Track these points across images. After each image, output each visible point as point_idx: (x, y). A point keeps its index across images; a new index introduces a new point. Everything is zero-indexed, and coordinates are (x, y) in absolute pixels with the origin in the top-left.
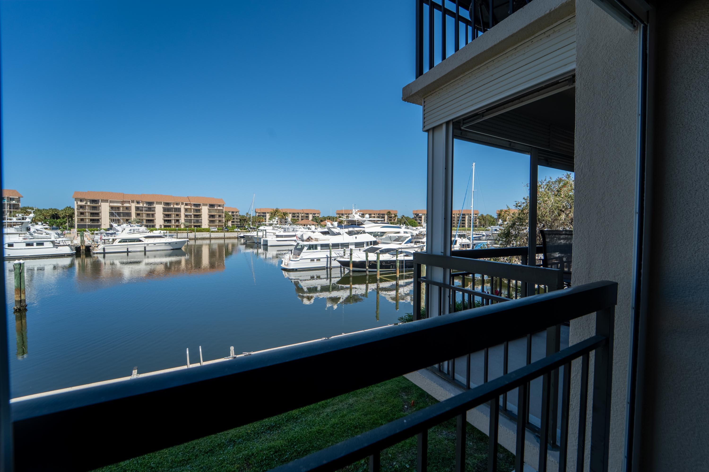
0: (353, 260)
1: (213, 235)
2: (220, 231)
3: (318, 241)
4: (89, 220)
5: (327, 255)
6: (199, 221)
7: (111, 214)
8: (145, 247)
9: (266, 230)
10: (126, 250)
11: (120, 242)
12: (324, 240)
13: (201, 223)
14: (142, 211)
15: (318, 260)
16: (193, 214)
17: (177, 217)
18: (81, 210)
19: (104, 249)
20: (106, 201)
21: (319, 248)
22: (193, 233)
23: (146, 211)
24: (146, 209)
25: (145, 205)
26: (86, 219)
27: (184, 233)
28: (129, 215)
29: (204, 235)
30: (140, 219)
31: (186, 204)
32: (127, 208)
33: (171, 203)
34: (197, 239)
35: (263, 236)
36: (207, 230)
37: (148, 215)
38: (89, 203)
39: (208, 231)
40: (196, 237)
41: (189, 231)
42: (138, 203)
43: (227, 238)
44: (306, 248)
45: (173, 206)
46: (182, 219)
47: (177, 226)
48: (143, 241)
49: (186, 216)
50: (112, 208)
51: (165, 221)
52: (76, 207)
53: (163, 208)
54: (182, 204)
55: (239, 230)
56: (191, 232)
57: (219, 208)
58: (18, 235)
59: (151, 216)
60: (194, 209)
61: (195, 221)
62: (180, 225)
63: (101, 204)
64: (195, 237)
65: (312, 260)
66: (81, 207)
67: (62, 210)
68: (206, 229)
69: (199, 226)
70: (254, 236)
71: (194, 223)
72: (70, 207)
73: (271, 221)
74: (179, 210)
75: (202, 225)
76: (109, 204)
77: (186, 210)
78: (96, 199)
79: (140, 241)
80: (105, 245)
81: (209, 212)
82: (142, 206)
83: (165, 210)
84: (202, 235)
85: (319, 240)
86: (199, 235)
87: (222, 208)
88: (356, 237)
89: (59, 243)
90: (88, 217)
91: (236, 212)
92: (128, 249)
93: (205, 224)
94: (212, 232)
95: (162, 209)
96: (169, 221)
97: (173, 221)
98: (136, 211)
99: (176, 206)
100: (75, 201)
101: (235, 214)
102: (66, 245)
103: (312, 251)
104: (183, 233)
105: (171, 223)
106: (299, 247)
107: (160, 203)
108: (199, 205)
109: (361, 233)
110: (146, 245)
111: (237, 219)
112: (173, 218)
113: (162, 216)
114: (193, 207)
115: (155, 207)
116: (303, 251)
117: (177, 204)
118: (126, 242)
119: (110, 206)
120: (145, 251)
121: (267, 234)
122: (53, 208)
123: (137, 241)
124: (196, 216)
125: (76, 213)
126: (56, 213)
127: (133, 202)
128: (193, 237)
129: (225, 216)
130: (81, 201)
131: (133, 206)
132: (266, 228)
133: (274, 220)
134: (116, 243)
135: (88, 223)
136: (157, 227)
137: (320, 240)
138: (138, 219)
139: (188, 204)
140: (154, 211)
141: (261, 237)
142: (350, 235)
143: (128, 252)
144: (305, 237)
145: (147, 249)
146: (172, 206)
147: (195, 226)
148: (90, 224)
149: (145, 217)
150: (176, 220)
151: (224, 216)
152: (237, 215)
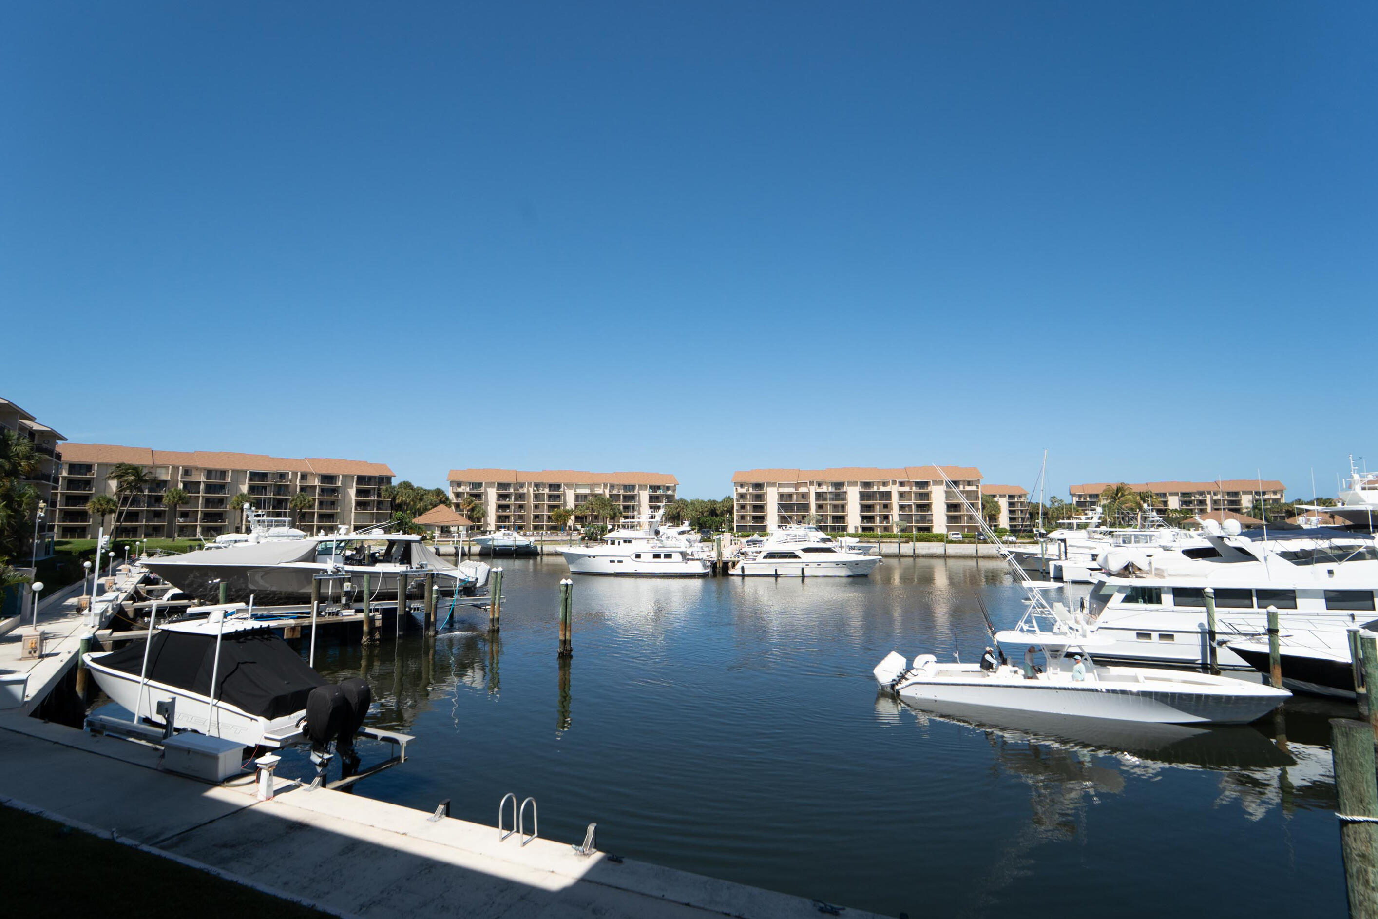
0: (1283, 651)
1: (952, 549)
2: (966, 540)
3: (1163, 577)
4: (752, 518)
5: (1201, 625)
6: (928, 519)
7: (782, 507)
8: (803, 569)
9: (1064, 541)
10: (774, 573)
11: (765, 557)
12: (1188, 576)
13: (931, 521)
14: (826, 500)
15: (1167, 636)
16: (914, 503)
17: (885, 510)
18: (742, 502)
19: (743, 568)
20: (773, 485)
21: (1168, 599)
22: (911, 544)
23: (832, 499)
24: (831, 496)
25: (831, 489)
26: (747, 515)
27: (894, 542)
28: (806, 507)
29: (933, 548)
30: (822, 515)
31: (902, 484)
32: (804, 496)
33: (873, 482)
34: (918, 557)
35: (1059, 556)
36: (940, 538)
37: (835, 507)
38: (751, 490)
39: (942, 541)
40: (916, 552)
41: (902, 540)
42: (819, 485)
43: (984, 557)
44: (1118, 597)
45: (878, 488)
46: (895, 514)
47: (886, 529)
48: (799, 558)
49: (902, 507)
50: (781, 496)
51: (864, 518)
52: (735, 497)
53: (860, 492)
54: (894, 482)
55: (1014, 539)
56: (907, 542)
57: (968, 488)
58: (645, 541)
59: (840, 509)
60: (916, 493)
61: (918, 518)
62: (892, 526)
63: (766, 490)
64: (914, 553)
65: (1144, 635)
66: (742, 496)
67: (720, 503)
68: (942, 535)
69: (928, 529)
70: (1036, 554)
71: (917, 522)
72: (729, 497)
73: (1083, 517)
74: (887, 495)
75: (932, 527)
76: (778, 490)
77: (902, 495)
78: (760, 482)
79: (796, 557)
80: (745, 562)
81: (947, 498)
82: (826, 491)
83: (863, 496)
84: (929, 548)
85: (1165, 574)
86: (923, 548)
87: (974, 488)
88: (1330, 572)
89: (692, 555)
90: (750, 513)
91: (1020, 496)
92: (776, 570)
93: (939, 522)
94: (951, 542)
95: (858, 496)
96: (871, 519)
97: (878, 518)
98: (817, 500)
99: (882, 489)
100: (735, 486)
101: (1016, 500)
102: (697, 560)
103: (1141, 606)
104: (891, 542)
105: (874, 523)
106: (1104, 592)
107: (853, 484)
108: (926, 484)
109: (1360, 557)
110: (804, 566)
111: (1022, 511)
112: (877, 512)
113: (858, 508)
114: (914, 489)
115: (846, 492)
116: (1109, 604)
117: (885, 484)
118: (773, 557)
119: (778, 493)
120: (803, 576)
121: (1069, 550)
122: (712, 499)
123: (791, 557)
124: (920, 507)
125: (735, 507)
126: (715, 506)
127: (812, 483)
128: (911, 552)
129: (984, 507)
130: (742, 486)
131: (813, 490)
132: (1067, 534)
133: (1090, 514)
134: (760, 558)
135: (750, 523)
136: (851, 530)
137: (1170, 575)
138: (819, 515)
139: (904, 482)
140: (844, 499)
141: (1052, 558)
142: (1297, 564)
143: (777, 576)
144: (1115, 565)
145: (806, 574)
146: (875, 489)
147: (920, 529)
148: (752, 524)
149: (830, 512)
150: (883, 517)
151: (980, 506)
152: (1022, 503)
